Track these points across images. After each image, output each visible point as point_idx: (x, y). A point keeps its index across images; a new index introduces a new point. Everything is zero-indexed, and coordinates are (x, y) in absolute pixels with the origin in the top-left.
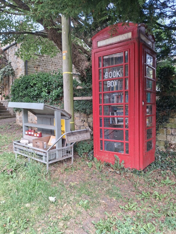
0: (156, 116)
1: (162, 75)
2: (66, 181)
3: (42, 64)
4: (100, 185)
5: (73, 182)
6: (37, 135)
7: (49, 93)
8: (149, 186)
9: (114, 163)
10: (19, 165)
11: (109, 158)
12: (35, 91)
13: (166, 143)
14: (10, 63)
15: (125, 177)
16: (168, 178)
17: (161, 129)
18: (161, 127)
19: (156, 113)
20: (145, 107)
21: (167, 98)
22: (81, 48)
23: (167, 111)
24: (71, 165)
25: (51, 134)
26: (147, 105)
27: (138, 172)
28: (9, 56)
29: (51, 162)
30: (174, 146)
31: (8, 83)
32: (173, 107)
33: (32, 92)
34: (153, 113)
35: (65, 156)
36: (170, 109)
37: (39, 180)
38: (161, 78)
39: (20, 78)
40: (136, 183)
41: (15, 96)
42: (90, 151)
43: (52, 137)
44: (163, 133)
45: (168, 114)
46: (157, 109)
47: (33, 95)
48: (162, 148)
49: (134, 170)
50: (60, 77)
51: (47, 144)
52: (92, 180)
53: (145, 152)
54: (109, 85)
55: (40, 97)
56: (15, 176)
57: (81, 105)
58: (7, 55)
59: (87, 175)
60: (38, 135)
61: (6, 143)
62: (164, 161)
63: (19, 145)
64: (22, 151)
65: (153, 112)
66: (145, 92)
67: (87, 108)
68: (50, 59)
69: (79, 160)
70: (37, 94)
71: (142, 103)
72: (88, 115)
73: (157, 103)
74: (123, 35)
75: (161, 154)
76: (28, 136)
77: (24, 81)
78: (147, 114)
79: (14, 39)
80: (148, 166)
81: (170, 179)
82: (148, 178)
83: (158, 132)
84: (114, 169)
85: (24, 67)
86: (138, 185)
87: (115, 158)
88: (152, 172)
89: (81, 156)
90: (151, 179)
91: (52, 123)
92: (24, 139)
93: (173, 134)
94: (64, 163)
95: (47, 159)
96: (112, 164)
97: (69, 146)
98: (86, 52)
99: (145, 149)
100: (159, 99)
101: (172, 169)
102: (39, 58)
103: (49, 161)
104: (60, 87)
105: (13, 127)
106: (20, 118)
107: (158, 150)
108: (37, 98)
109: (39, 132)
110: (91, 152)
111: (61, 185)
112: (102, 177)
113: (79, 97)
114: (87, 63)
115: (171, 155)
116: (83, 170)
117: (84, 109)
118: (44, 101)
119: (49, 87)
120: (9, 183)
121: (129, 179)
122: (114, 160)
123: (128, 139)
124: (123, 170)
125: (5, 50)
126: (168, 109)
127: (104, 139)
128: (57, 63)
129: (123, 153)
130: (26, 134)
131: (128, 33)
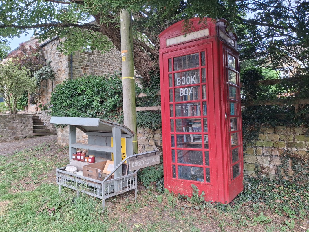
0: (243, 132)
1: (246, 80)
2: (128, 222)
3: (92, 64)
4: (174, 226)
5: (138, 223)
6: (88, 160)
7: (102, 102)
8: (239, 225)
9: (191, 195)
10: (64, 202)
11: (184, 189)
12: (84, 99)
13: (256, 166)
14: (50, 62)
15: (207, 214)
16: (262, 213)
17: (249, 148)
18: (249, 145)
19: (243, 128)
20: (228, 120)
21: (255, 108)
22: (143, 45)
23: (256, 125)
24: (134, 200)
25: (107, 158)
26: (231, 118)
27: (223, 206)
28: (48, 54)
29: (107, 197)
30: (267, 171)
31: (46, 89)
32: (262, 120)
33: (79, 101)
34: (238, 129)
35: (126, 187)
36: (260, 122)
37: (91, 221)
38: (245, 84)
39: (64, 84)
40: (221, 221)
41: (56, 107)
42: (159, 179)
43: (108, 162)
44: (252, 154)
45: (258, 129)
46: (243, 122)
47: (82, 105)
48: (251, 173)
49: (217, 204)
50: (117, 82)
51: (102, 173)
52: (163, 219)
53: (231, 180)
54: (182, 94)
55: (90, 107)
56: (59, 217)
57: (145, 118)
58: (45, 52)
59: (157, 213)
60: (90, 160)
61: (45, 170)
62: (255, 191)
63: (64, 174)
64: (68, 182)
65: (238, 126)
66: (228, 102)
67: (153, 121)
68: (102, 58)
69: (145, 193)
70: (87, 103)
71: (224, 116)
72: (154, 131)
73: (242, 115)
74: (198, 32)
75: (252, 181)
76: (76, 161)
77: (69, 88)
78: (231, 130)
79: (57, 32)
80: (235, 198)
81: (264, 215)
82: (236, 215)
83: (246, 152)
84: (191, 204)
85: (68, 68)
86: (224, 224)
87: (192, 189)
88: (241, 205)
89: (148, 188)
90: (240, 216)
91: (108, 144)
92: (70, 166)
93: (264, 154)
94: (125, 197)
95: (103, 193)
96: (189, 196)
97: (132, 174)
98: (148, 49)
99: (231, 175)
100: (245, 110)
101: (266, 202)
102: (88, 56)
103: (105, 195)
104: (118, 95)
105: (54, 148)
106: (63, 136)
107: (246, 176)
108: (86, 109)
109: (91, 156)
110: (161, 180)
111: (122, 227)
112: (177, 216)
113: (142, 108)
114: (152, 64)
115: (264, 182)
116: (151, 207)
117: (149, 123)
118: (96, 112)
119: (103, 95)
120: (51, 227)
121: (211, 217)
122: (192, 192)
123: (209, 163)
124: (203, 205)
125: (43, 46)
126: (257, 123)
127: (177, 163)
128: (111, 63)
129: (202, 181)
130: (74, 159)
131: (204, 30)
